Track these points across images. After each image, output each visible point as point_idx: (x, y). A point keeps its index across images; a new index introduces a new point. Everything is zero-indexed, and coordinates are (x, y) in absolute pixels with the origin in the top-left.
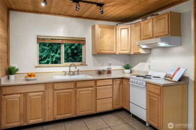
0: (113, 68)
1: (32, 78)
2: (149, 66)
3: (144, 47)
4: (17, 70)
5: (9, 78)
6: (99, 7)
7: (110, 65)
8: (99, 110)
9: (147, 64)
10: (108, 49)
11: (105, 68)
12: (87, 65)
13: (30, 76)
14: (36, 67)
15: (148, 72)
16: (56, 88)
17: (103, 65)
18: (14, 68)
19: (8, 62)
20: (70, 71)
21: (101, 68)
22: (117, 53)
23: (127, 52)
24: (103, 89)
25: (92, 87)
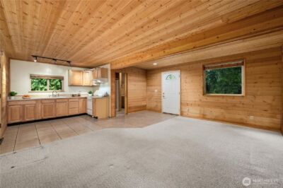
0: (81, 93)
1: (27, 97)
3: (95, 82)
4: (16, 94)
11: (77, 93)
12: (64, 92)
14: (29, 92)
18: (13, 92)
19: (9, 89)
20: (53, 95)
24: (72, 103)
25: (66, 102)
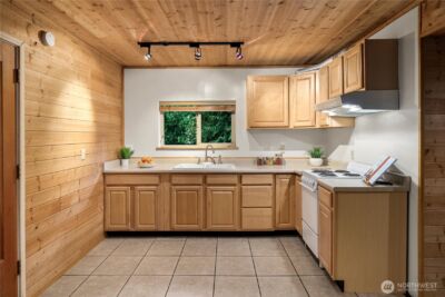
1: (146, 164)
2: (352, 153)
3: (332, 113)
4: (132, 153)
5: (121, 163)
6: (235, 49)
7: (282, 148)
8: (247, 226)
9: (349, 148)
10: (270, 119)
12: (237, 149)
13: (144, 161)
14: (158, 149)
15: (346, 164)
16: (174, 182)
17: (268, 149)
18: (128, 150)
19: (122, 141)
20: (207, 158)
21: (264, 154)
22: (291, 127)
23: (309, 124)
24: (253, 190)
25: (234, 185)
